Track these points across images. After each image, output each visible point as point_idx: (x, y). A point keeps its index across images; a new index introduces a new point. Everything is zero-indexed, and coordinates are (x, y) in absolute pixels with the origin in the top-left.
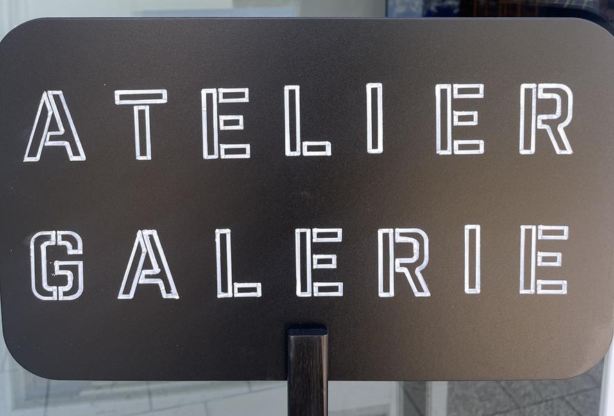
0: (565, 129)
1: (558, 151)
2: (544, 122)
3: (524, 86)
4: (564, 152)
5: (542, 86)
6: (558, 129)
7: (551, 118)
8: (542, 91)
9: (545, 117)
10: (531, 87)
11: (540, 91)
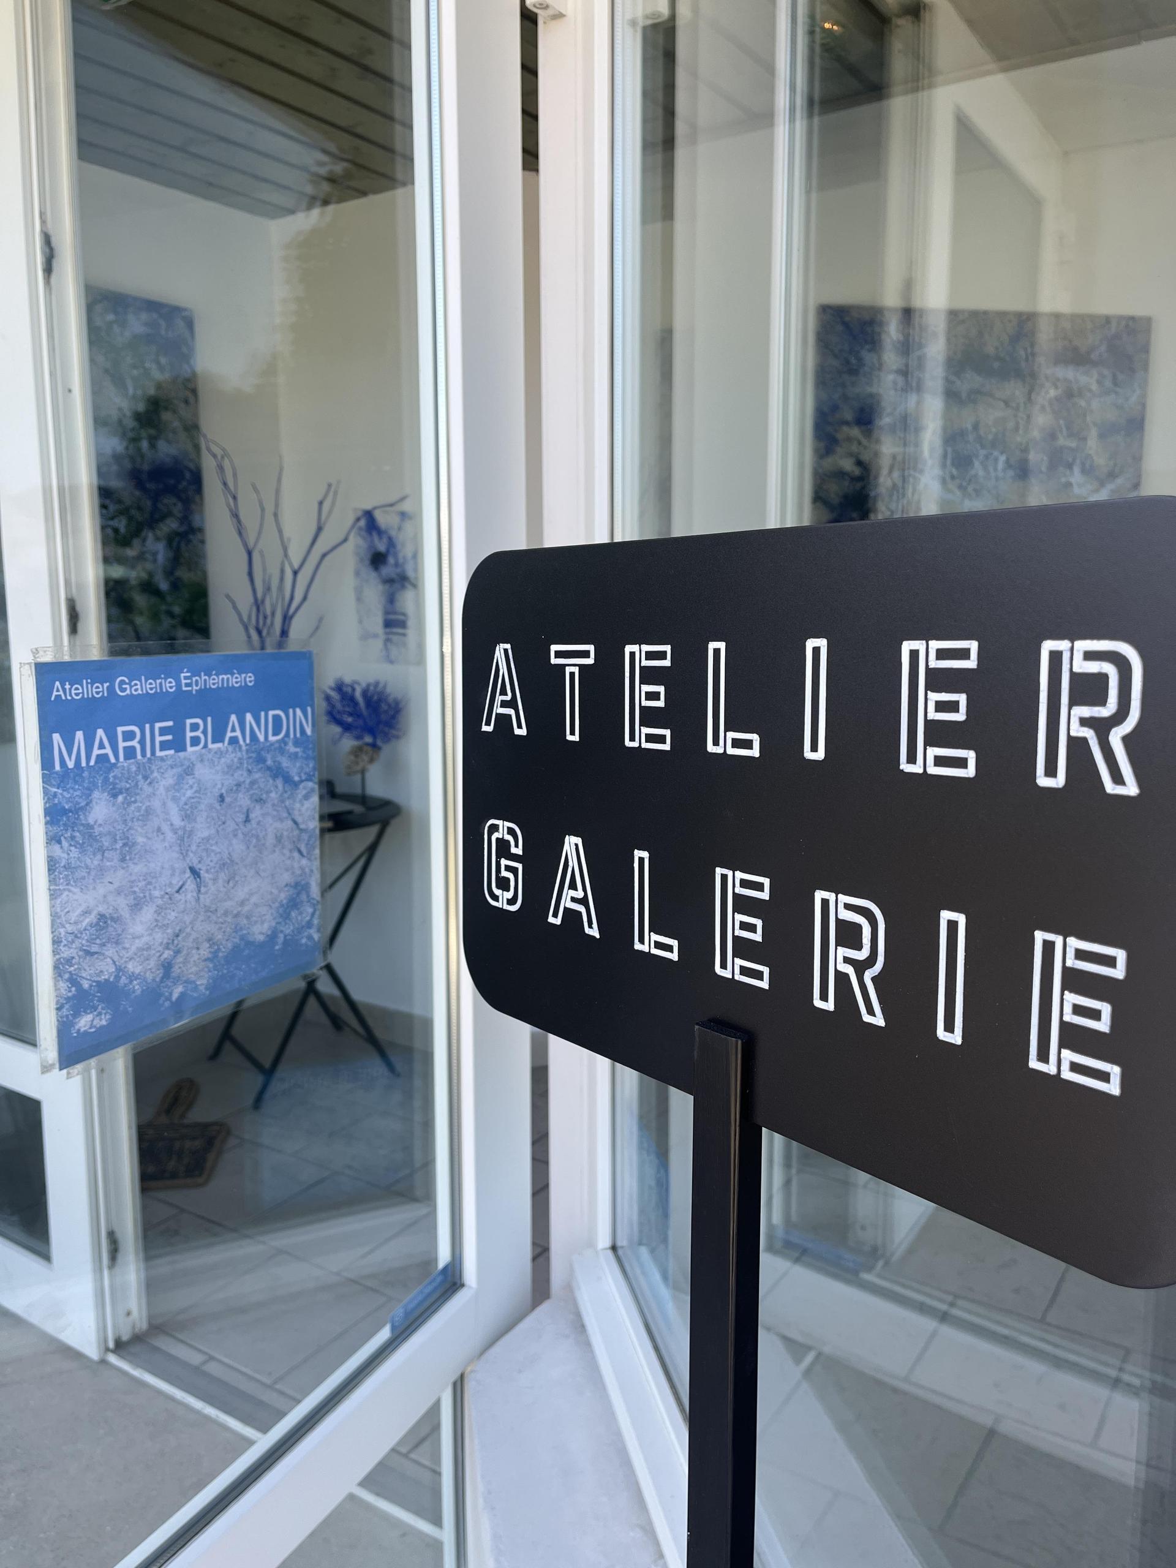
0: (1126, 740)
1: (1110, 787)
2: (1084, 722)
3: (1048, 646)
4: (1120, 790)
5: (1083, 645)
6: (1110, 738)
7: (1096, 715)
8: (1081, 656)
9: (1086, 711)
10: (1060, 649)
11: (1078, 657)
